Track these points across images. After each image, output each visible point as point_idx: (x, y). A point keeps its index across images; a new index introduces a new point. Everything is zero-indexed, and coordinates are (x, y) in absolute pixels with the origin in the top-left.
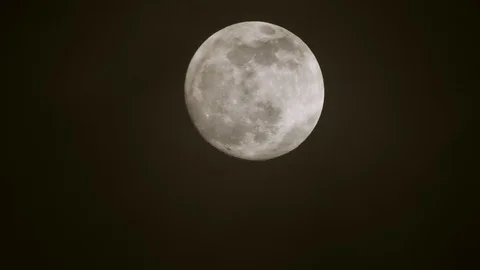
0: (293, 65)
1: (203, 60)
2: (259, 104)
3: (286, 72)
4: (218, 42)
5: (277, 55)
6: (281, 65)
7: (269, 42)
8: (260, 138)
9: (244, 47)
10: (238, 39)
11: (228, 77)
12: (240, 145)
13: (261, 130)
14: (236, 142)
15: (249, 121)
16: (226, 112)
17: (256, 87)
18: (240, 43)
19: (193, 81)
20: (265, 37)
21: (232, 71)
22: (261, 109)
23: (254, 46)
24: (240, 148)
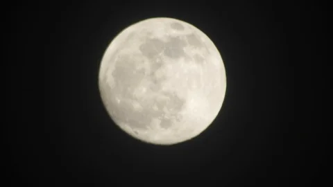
0: (199, 60)
1: (117, 51)
2: (166, 94)
3: (193, 66)
4: (132, 35)
5: (185, 49)
6: (187, 58)
7: (178, 37)
8: (166, 124)
9: (156, 41)
10: (150, 34)
11: (139, 67)
12: (146, 129)
13: (166, 117)
14: (143, 127)
15: (156, 108)
16: (136, 99)
17: (164, 78)
18: (152, 37)
19: (107, 69)
20: (174, 32)
21: (143, 62)
22: (168, 98)
23: (165, 40)
24: (146, 132)
